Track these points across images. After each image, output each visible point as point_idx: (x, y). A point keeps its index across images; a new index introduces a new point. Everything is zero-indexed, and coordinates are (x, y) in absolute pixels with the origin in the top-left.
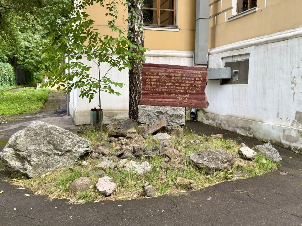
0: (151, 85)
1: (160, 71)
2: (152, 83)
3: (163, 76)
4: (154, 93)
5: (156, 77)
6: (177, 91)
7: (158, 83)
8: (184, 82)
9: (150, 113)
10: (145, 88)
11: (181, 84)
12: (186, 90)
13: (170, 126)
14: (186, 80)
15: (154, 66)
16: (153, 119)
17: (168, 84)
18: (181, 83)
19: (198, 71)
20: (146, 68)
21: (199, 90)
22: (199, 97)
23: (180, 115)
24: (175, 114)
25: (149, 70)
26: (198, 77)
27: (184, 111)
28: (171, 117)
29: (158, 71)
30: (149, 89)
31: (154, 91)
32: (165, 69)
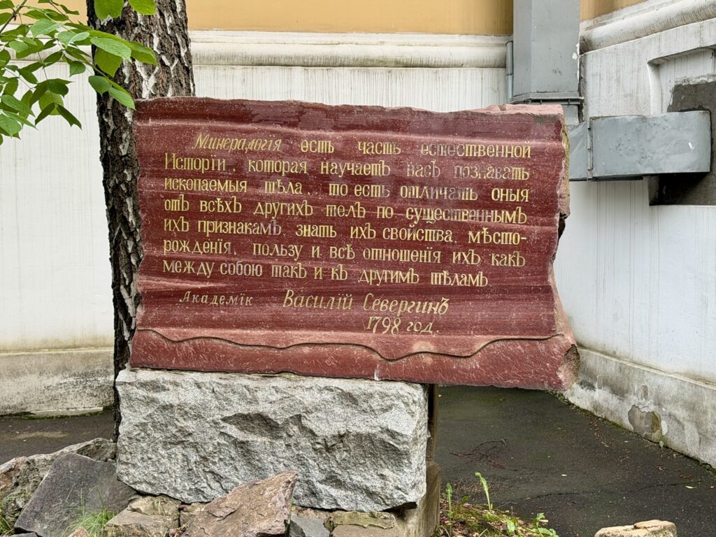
0: (195, 237)
1: (253, 145)
2: (206, 226)
3: (270, 176)
4: (219, 292)
5: (228, 186)
6: (370, 276)
7: (245, 228)
8: (414, 214)
9: (190, 425)
10: (161, 259)
11: (393, 233)
12: (424, 270)
13: (323, 510)
14: (424, 201)
15: (213, 117)
16: (215, 468)
17: (306, 231)
18: (392, 222)
19: (505, 143)
20: (162, 130)
21: (514, 271)
22: (515, 313)
23: (386, 437)
24: (353, 429)
25: (182, 141)
26: (506, 185)
27: (413, 408)
28: (329, 449)
29: (238, 143)
30: (189, 267)
31: (215, 277)
32: (285, 129)
